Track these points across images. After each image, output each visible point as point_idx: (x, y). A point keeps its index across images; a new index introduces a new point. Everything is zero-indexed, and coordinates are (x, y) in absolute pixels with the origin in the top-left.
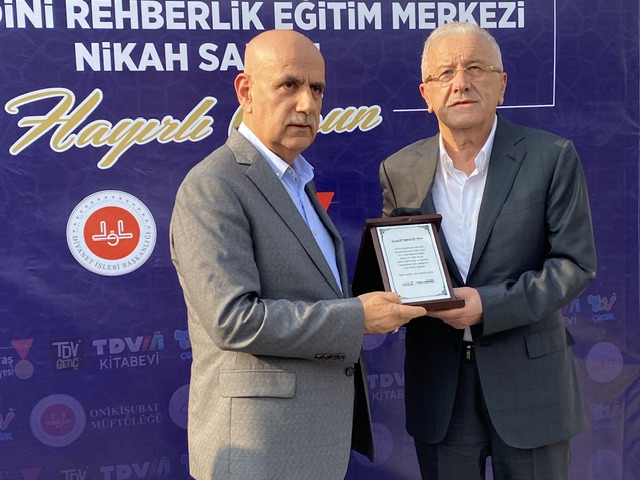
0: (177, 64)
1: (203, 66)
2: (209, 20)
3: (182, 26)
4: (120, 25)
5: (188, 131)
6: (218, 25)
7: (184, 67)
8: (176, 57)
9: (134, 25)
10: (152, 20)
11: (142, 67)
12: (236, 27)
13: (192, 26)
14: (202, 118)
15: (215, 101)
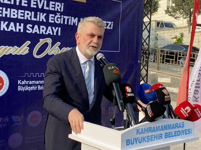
0: (20, 30)
1: (27, 31)
2: (31, 17)
3: (23, 18)
4: (4, 16)
5: (21, 51)
6: (33, 19)
7: (22, 31)
8: (20, 28)
9: (8, 16)
10: (14, 15)
11: (9, 30)
12: (38, 20)
13: (26, 18)
14: (26, 47)
15: (30, 42)
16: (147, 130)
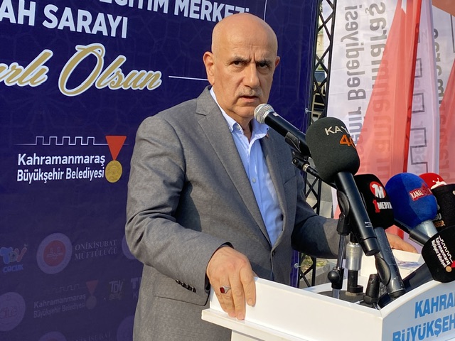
1: (46, 24)
5: (29, 77)
7: (32, 23)
8: (27, 13)
14: (41, 67)
15: (52, 53)
16: (436, 304)
